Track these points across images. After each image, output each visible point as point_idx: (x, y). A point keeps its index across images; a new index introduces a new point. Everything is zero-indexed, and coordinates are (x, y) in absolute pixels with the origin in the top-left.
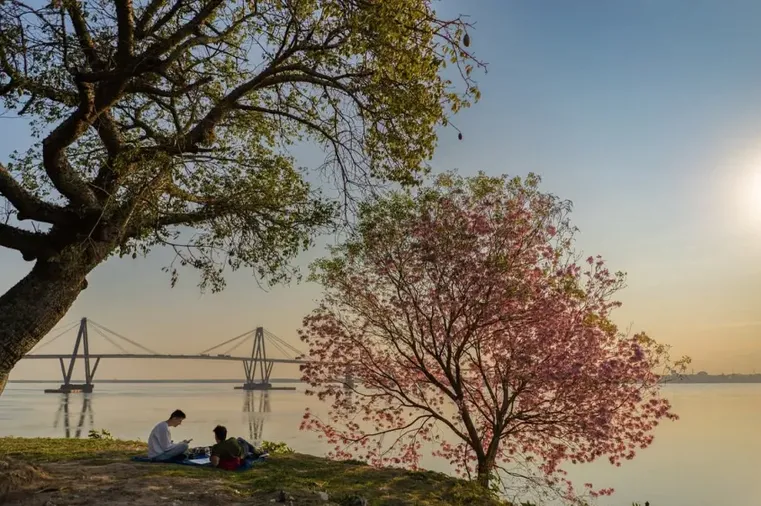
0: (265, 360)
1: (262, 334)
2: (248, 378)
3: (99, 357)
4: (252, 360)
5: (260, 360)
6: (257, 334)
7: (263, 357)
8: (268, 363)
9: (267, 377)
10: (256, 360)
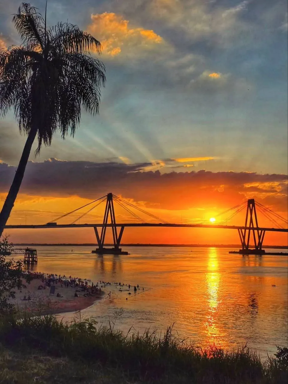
0: (258, 229)
1: (254, 206)
2: (243, 244)
3: (123, 226)
4: (246, 228)
5: (254, 229)
6: (249, 206)
7: (255, 226)
8: (260, 231)
9: (260, 244)
10: (250, 229)
